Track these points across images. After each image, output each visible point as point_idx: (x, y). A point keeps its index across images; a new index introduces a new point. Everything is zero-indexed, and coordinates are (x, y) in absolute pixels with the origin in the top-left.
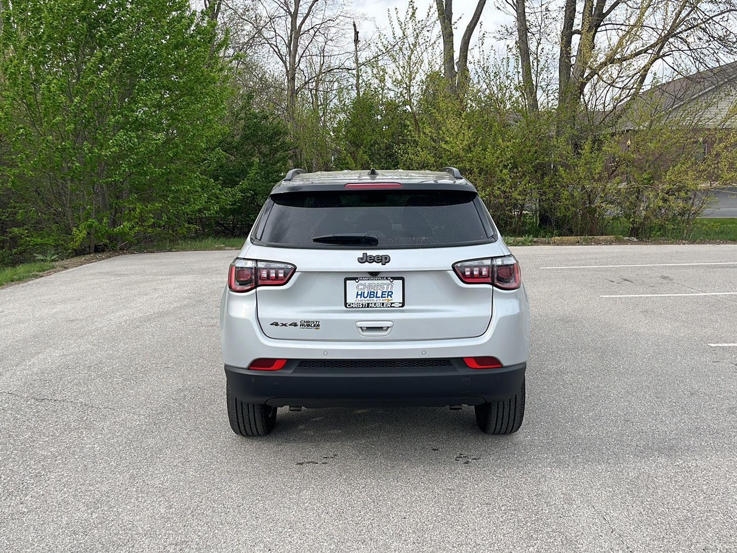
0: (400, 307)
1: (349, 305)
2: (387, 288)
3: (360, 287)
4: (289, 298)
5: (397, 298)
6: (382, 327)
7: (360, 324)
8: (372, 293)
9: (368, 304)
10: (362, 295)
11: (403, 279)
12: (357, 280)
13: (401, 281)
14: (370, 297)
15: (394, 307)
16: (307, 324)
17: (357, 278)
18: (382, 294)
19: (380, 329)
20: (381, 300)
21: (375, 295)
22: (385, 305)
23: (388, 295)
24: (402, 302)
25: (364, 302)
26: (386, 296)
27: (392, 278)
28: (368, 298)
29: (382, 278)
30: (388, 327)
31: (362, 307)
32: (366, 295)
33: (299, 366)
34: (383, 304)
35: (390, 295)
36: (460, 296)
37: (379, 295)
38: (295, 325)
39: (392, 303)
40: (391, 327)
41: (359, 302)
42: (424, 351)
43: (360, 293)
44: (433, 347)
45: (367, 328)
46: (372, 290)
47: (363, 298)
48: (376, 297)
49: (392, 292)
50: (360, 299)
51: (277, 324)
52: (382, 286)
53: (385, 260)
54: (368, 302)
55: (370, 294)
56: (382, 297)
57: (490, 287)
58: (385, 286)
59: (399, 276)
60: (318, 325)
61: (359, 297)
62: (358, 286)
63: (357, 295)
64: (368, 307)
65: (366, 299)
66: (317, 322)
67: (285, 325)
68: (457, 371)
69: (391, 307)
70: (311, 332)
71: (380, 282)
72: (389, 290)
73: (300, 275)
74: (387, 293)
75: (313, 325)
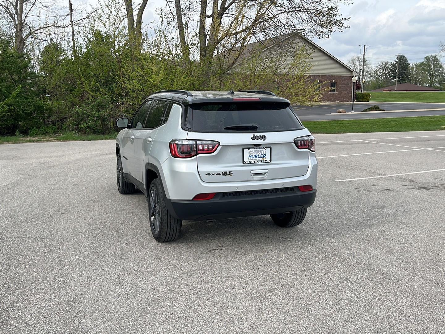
0: (269, 162)
1: (245, 162)
2: (263, 153)
3: (251, 153)
4: (216, 160)
5: (268, 158)
6: (262, 173)
7: (252, 172)
8: (256, 156)
9: (255, 161)
10: (251, 157)
11: (270, 148)
12: (249, 149)
13: (270, 149)
14: (255, 158)
15: (267, 162)
16: (226, 173)
17: (249, 148)
18: (261, 156)
19: (261, 174)
20: (260, 159)
21: (258, 156)
22: (262, 161)
23: (264, 156)
24: (270, 159)
25: (252, 160)
26: (263, 157)
27: (266, 147)
28: (254, 158)
29: (261, 148)
30: (266, 173)
31: (252, 163)
32: (253, 157)
33: (222, 196)
34: (261, 161)
35: (265, 156)
36: (297, 156)
37: (260, 156)
38: (219, 174)
39: (265, 161)
40: (267, 173)
41: (250, 161)
42: (283, 183)
43: (250, 156)
44: (286, 182)
45: (255, 174)
46: (256, 154)
47: (252, 158)
48: (258, 158)
49: (265, 155)
50: (251, 159)
51: (209, 174)
52: (260, 151)
53: (264, 138)
54: (254, 160)
55: (255, 156)
56: (261, 158)
57: (308, 150)
58: (262, 152)
59: (269, 146)
60: (232, 174)
61: (250, 158)
62: (249, 152)
63: (249, 157)
64: (254, 163)
65: (253, 159)
66: (231, 172)
67: (214, 175)
68: (297, 193)
69: (265, 162)
70: (228, 178)
71: (260, 149)
72: (264, 154)
73: (222, 147)
74: (263, 155)
75: (229, 174)
